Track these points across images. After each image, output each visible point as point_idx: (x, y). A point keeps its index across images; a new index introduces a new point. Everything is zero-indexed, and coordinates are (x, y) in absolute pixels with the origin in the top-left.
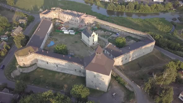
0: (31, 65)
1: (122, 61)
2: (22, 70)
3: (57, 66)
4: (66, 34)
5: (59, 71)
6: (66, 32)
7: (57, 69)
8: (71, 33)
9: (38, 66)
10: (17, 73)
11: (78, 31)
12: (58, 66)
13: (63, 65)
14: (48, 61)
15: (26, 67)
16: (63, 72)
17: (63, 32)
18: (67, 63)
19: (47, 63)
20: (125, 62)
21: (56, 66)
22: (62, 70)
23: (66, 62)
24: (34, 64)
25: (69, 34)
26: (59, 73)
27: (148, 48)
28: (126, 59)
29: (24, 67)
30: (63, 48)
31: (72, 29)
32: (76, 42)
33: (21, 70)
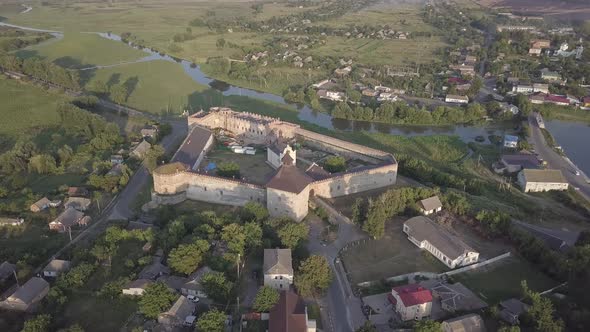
0: (177, 193)
1: (331, 190)
3: (222, 193)
4: (238, 155)
5: (223, 202)
6: (238, 150)
7: (221, 199)
8: (248, 152)
9: (188, 196)
10: (153, 205)
11: (261, 150)
12: (224, 193)
13: (231, 191)
14: (206, 185)
15: (168, 195)
16: (231, 203)
17: (232, 151)
18: (237, 187)
19: (205, 189)
20: (337, 193)
21: (219, 193)
22: (229, 200)
23: (237, 185)
24: (181, 193)
25: (245, 154)
26: (223, 205)
27: (383, 175)
28: (339, 188)
29: (166, 195)
30: (233, 168)
31: (250, 145)
32: (256, 165)
33: (160, 199)
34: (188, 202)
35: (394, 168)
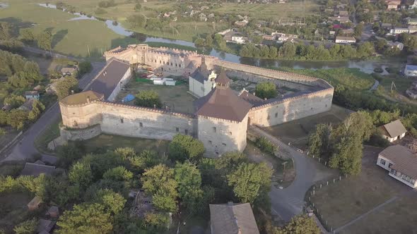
0: (90, 127)
1: (268, 118)
2: (70, 136)
3: (141, 124)
4: (158, 86)
5: (144, 135)
6: (158, 82)
7: (141, 133)
8: (167, 83)
9: (103, 130)
10: (61, 141)
11: (182, 81)
12: (144, 124)
13: (153, 122)
14: (122, 115)
15: (79, 129)
16: (152, 136)
17: (151, 82)
18: (160, 117)
19: (122, 121)
20: (275, 121)
21: (138, 125)
22: (150, 133)
23: (160, 114)
24: (94, 126)
25: (164, 85)
26: (144, 139)
28: (276, 115)
29: (76, 129)
30: (154, 97)
31: (170, 77)
32: (178, 96)
33: (69, 134)
34: (103, 136)
35: (331, 92)
